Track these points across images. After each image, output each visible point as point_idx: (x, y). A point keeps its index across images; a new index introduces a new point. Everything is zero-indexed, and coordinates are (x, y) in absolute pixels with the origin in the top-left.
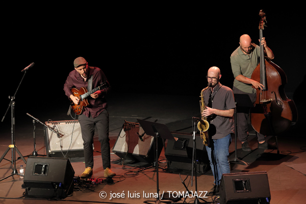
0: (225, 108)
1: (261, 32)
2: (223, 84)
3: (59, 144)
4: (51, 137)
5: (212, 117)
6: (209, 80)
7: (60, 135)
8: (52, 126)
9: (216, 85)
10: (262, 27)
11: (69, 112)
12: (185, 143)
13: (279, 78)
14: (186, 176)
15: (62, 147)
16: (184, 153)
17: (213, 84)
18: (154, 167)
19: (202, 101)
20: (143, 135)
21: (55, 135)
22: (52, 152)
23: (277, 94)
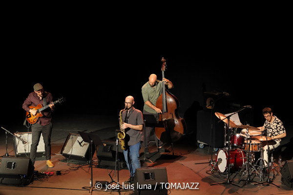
0: (137, 124)
1: (163, 72)
2: (136, 108)
3: (23, 149)
4: (18, 143)
5: (127, 129)
6: (126, 104)
7: (24, 142)
8: (19, 136)
9: (130, 108)
10: (163, 69)
11: (25, 123)
12: (110, 148)
13: (175, 104)
14: (111, 170)
15: (25, 150)
16: (110, 155)
17: (128, 107)
18: (89, 164)
19: (120, 118)
20: (82, 142)
21: (21, 142)
22: (19, 154)
23: (174, 115)
